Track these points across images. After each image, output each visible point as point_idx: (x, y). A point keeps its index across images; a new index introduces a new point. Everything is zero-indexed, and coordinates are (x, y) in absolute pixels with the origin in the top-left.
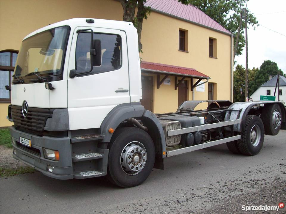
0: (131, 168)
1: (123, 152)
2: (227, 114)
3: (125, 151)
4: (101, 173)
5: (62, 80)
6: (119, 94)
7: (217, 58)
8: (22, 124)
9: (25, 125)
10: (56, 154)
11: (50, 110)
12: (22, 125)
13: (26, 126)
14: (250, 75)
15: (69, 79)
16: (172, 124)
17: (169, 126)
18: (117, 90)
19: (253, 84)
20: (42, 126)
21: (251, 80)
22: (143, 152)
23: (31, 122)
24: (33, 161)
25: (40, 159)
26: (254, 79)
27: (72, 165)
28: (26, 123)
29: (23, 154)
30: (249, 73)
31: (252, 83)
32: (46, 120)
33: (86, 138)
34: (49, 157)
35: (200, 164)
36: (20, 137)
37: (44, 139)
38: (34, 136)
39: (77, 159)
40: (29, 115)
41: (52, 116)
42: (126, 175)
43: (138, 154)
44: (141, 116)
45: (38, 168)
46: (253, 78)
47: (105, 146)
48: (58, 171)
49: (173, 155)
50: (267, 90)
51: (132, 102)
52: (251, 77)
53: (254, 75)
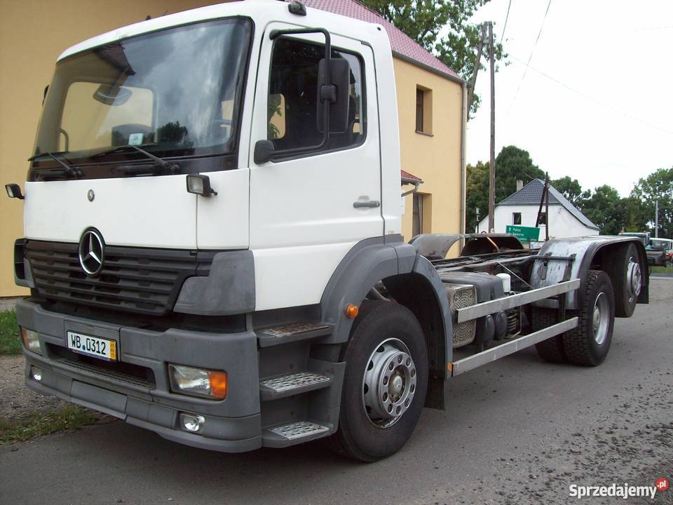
0: (387, 410)
1: (369, 369)
2: (537, 266)
3: (371, 366)
4: (327, 429)
5: (237, 168)
6: (361, 211)
7: (431, 136)
8: (74, 294)
9: (90, 296)
10: (211, 378)
11: (194, 254)
12: (74, 298)
13: (94, 301)
14: (473, 178)
15: (254, 166)
16: (461, 292)
17: (456, 297)
18: (356, 200)
19: (480, 200)
20: (163, 300)
21: (474, 191)
22: (411, 366)
23: (118, 289)
24: (120, 402)
25: (152, 395)
26: (482, 188)
27: (259, 411)
28: (92, 290)
29: (74, 380)
30: (470, 172)
31: (478, 196)
32: (183, 283)
33: (295, 332)
34: (185, 390)
35: (494, 391)
36: (70, 334)
37: (175, 339)
38: (127, 330)
39: (275, 392)
40: (106, 267)
41: (209, 271)
42: (373, 428)
43: (400, 371)
44: (410, 272)
45: (141, 419)
46: (479, 184)
47: (335, 352)
48: (221, 428)
49: (463, 372)
50: (513, 213)
51: (386, 234)
52: (476, 183)
53: (481, 179)
